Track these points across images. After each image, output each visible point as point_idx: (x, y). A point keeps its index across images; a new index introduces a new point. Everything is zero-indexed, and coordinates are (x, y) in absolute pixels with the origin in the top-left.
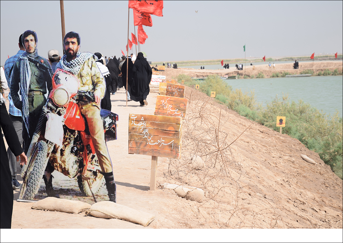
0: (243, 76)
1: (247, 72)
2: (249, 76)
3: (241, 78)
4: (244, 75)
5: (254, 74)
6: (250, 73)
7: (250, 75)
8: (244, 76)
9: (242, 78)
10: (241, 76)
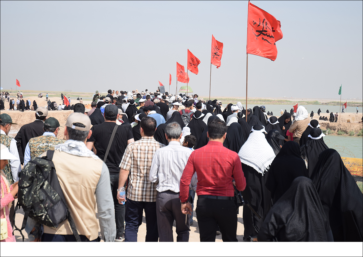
0: (336, 131)
1: (342, 125)
2: (346, 132)
3: (332, 133)
4: (338, 129)
5: (354, 130)
6: (348, 128)
7: (348, 131)
8: (338, 131)
9: (335, 133)
10: (333, 131)
